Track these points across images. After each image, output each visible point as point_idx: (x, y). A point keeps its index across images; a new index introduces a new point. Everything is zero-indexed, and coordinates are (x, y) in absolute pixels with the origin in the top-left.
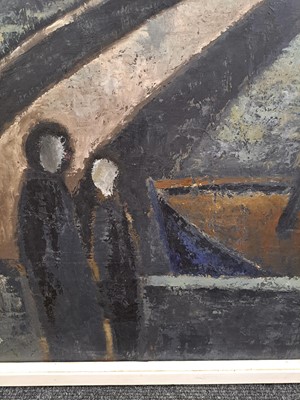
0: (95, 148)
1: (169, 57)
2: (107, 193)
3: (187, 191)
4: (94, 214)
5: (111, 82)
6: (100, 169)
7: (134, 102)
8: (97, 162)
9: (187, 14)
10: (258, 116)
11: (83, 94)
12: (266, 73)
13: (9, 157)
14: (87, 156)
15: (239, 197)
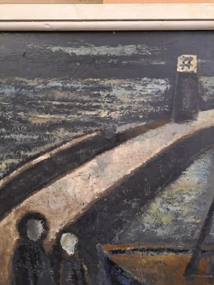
0: (63, 226)
1: (110, 177)
2: (70, 252)
3: (124, 252)
4: (62, 265)
5: (74, 190)
6: (66, 239)
7: (88, 201)
8: (64, 235)
9: (121, 153)
10: (168, 209)
11: (55, 196)
12: (172, 185)
13: (8, 232)
14: (58, 231)
15: (158, 256)
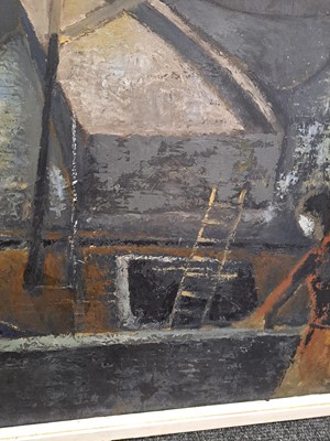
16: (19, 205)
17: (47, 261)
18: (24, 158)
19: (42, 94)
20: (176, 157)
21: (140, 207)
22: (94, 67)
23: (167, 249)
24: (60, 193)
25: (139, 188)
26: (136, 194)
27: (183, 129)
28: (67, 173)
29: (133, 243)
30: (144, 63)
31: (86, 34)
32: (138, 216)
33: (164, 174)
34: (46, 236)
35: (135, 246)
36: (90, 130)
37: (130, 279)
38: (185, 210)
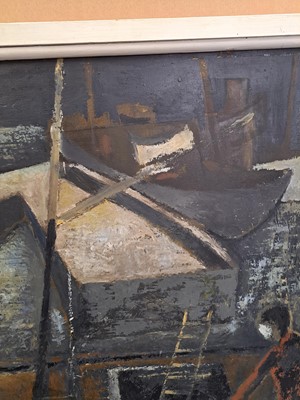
16: (28, 340)
17: (51, 379)
18: (31, 306)
19: (43, 261)
20: (153, 292)
21: (125, 331)
22: (84, 238)
23: (150, 360)
24: (60, 328)
25: (123, 318)
26: (121, 322)
27: (157, 272)
28: (64, 313)
29: (121, 358)
30: (123, 231)
31: (77, 217)
32: (124, 338)
33: (143, 306)
34: (50, 360)
35: (123, 361)
36: (82, 281)
37: (120, 386)
38: (163, 330)
